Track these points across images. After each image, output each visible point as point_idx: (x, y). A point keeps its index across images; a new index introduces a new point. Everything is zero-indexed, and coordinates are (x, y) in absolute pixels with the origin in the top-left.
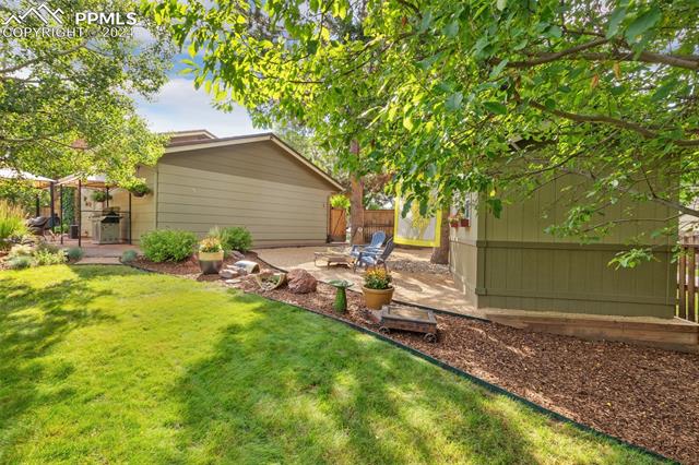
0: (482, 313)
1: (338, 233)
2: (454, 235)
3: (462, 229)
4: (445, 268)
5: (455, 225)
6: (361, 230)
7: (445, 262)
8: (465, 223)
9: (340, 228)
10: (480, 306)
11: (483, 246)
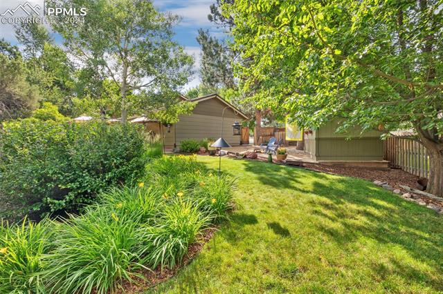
0: (317, 162)
1: (245, 140)
2: (306, 137)
3: (310, 135)
4: (303, 152)
5: (307, 133)
6: (261, 137)
7: (303, 149)
8: (311, 132)
9: (246, 138)
10: (317, 160)
11: (318, 140)
